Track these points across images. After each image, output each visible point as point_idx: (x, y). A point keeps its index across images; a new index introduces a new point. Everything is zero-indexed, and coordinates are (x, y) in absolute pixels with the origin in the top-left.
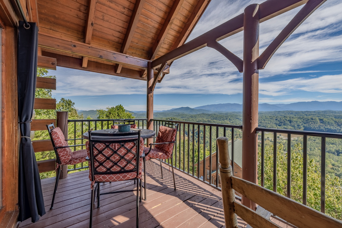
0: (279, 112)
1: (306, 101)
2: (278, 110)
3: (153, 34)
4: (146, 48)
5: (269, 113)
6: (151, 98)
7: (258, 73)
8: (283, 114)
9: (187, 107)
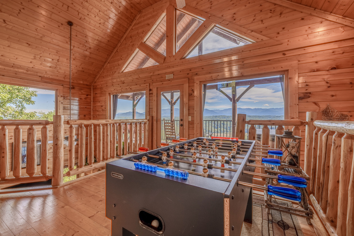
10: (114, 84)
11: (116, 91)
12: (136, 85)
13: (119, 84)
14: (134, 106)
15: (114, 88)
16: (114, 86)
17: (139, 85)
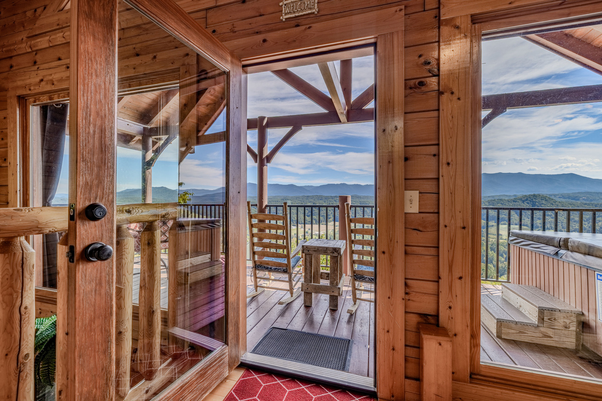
0: (307, 197)
1: (336, 183)
2: (306, 195)
3: (156, 96)
4: (141, 109)
5: (296, 198)
6: (150, 176)
7: (267, 166)
8: (312, 200)
9: (162, 187)
10: (38, 58)
11: (49, 88)
12: (138, 55)
13: (60, 59)
14: (147, 165)
15: (42, 73)
16: (42, 67)
17: (151, 56)
